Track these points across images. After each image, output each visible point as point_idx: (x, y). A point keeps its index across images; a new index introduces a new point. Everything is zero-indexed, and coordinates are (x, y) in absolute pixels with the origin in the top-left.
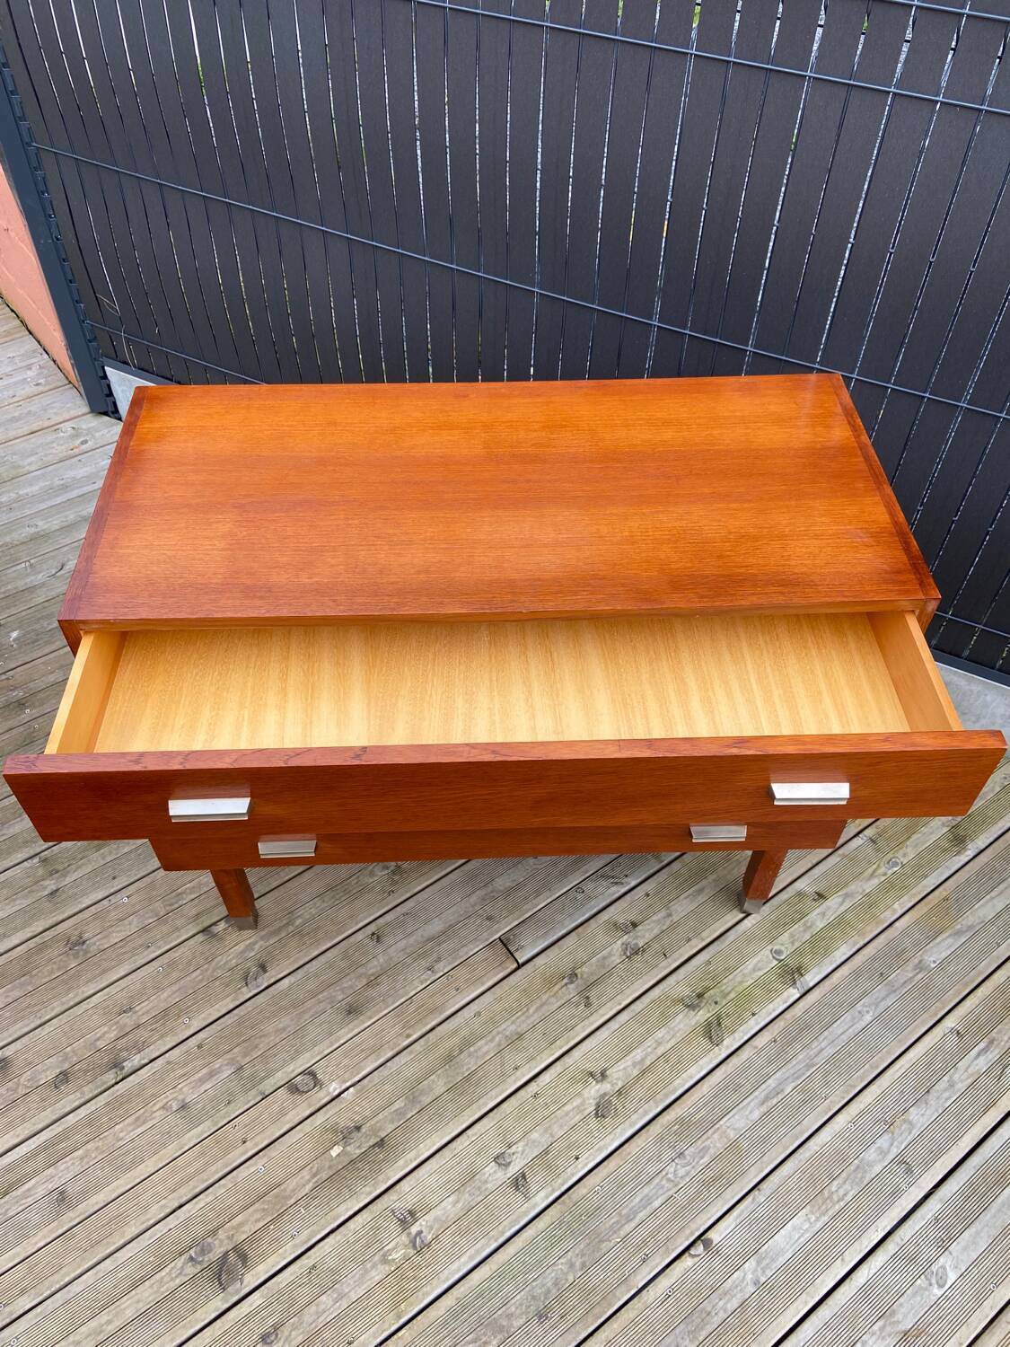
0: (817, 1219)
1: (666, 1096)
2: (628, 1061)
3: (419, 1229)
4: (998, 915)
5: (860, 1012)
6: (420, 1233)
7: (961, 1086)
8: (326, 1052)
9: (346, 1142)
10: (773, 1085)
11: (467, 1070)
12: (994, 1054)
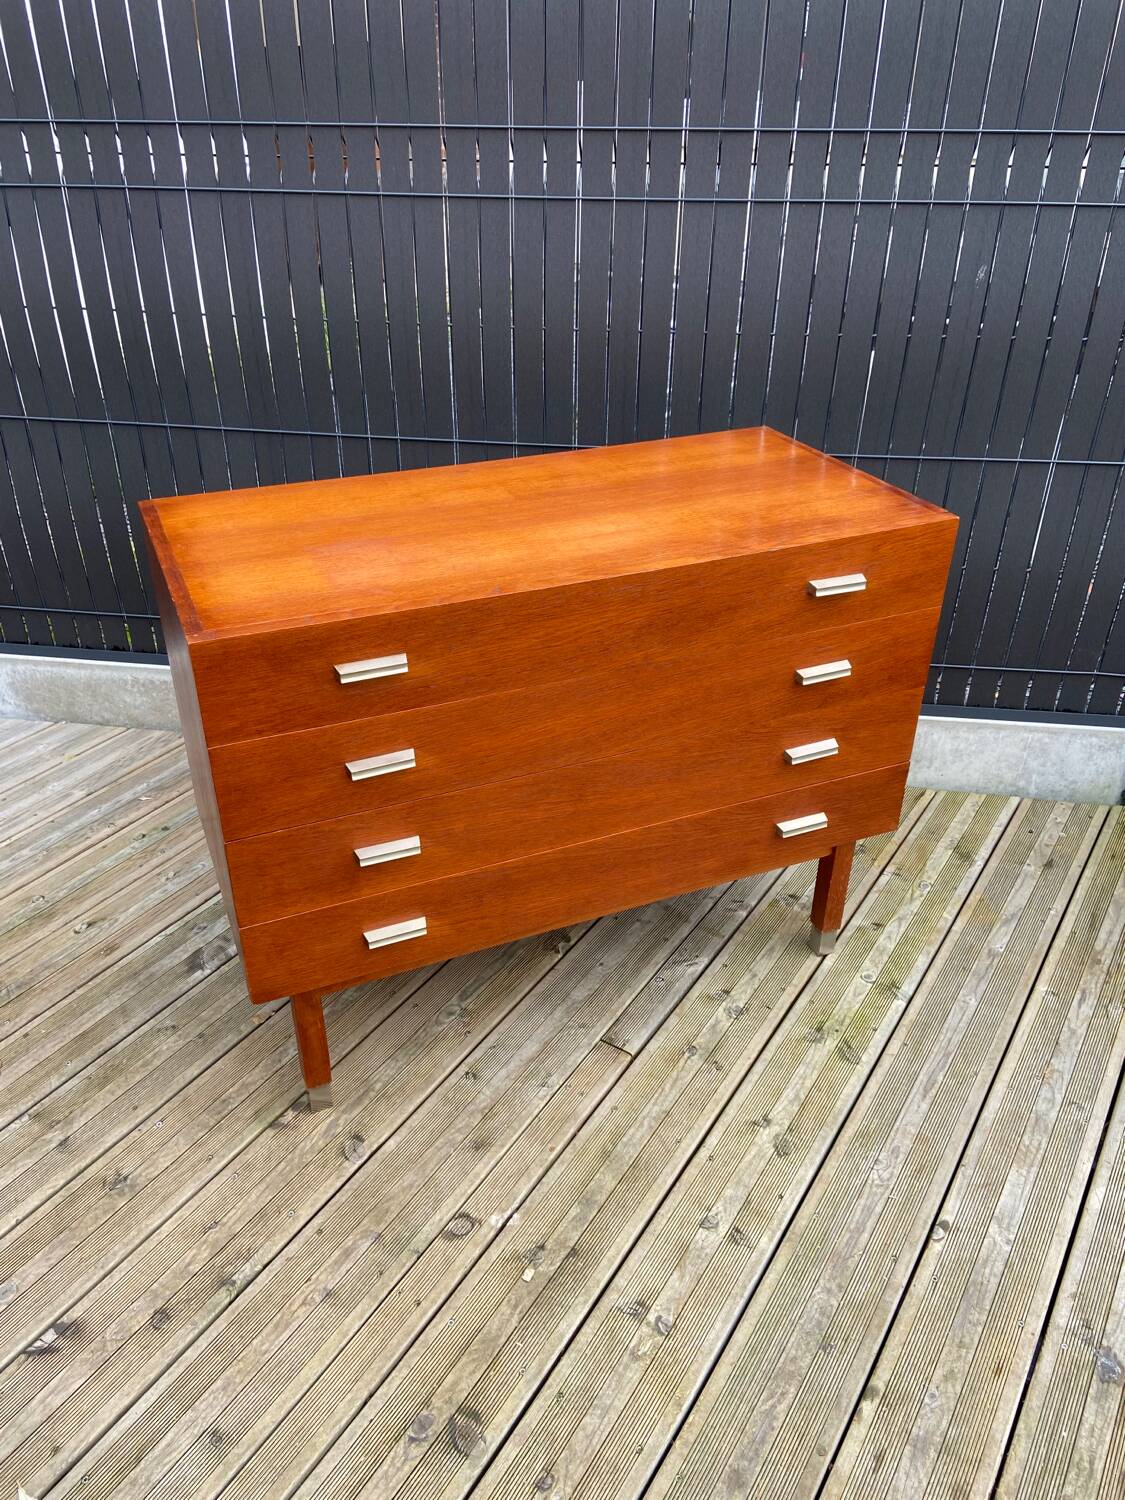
0: (1029, 1172)
1: (835, 1118)
2: (783, 1102)
3: (656, 1315)
4: (1030, 900)
5: (964, 1002)
6: (659, 1318)
7: (1082, 1031)
8: (469, 1192)
9: (534, 1265)
10: (925, 1080)
11: (630, 1159)
12: (1091, 1000)
